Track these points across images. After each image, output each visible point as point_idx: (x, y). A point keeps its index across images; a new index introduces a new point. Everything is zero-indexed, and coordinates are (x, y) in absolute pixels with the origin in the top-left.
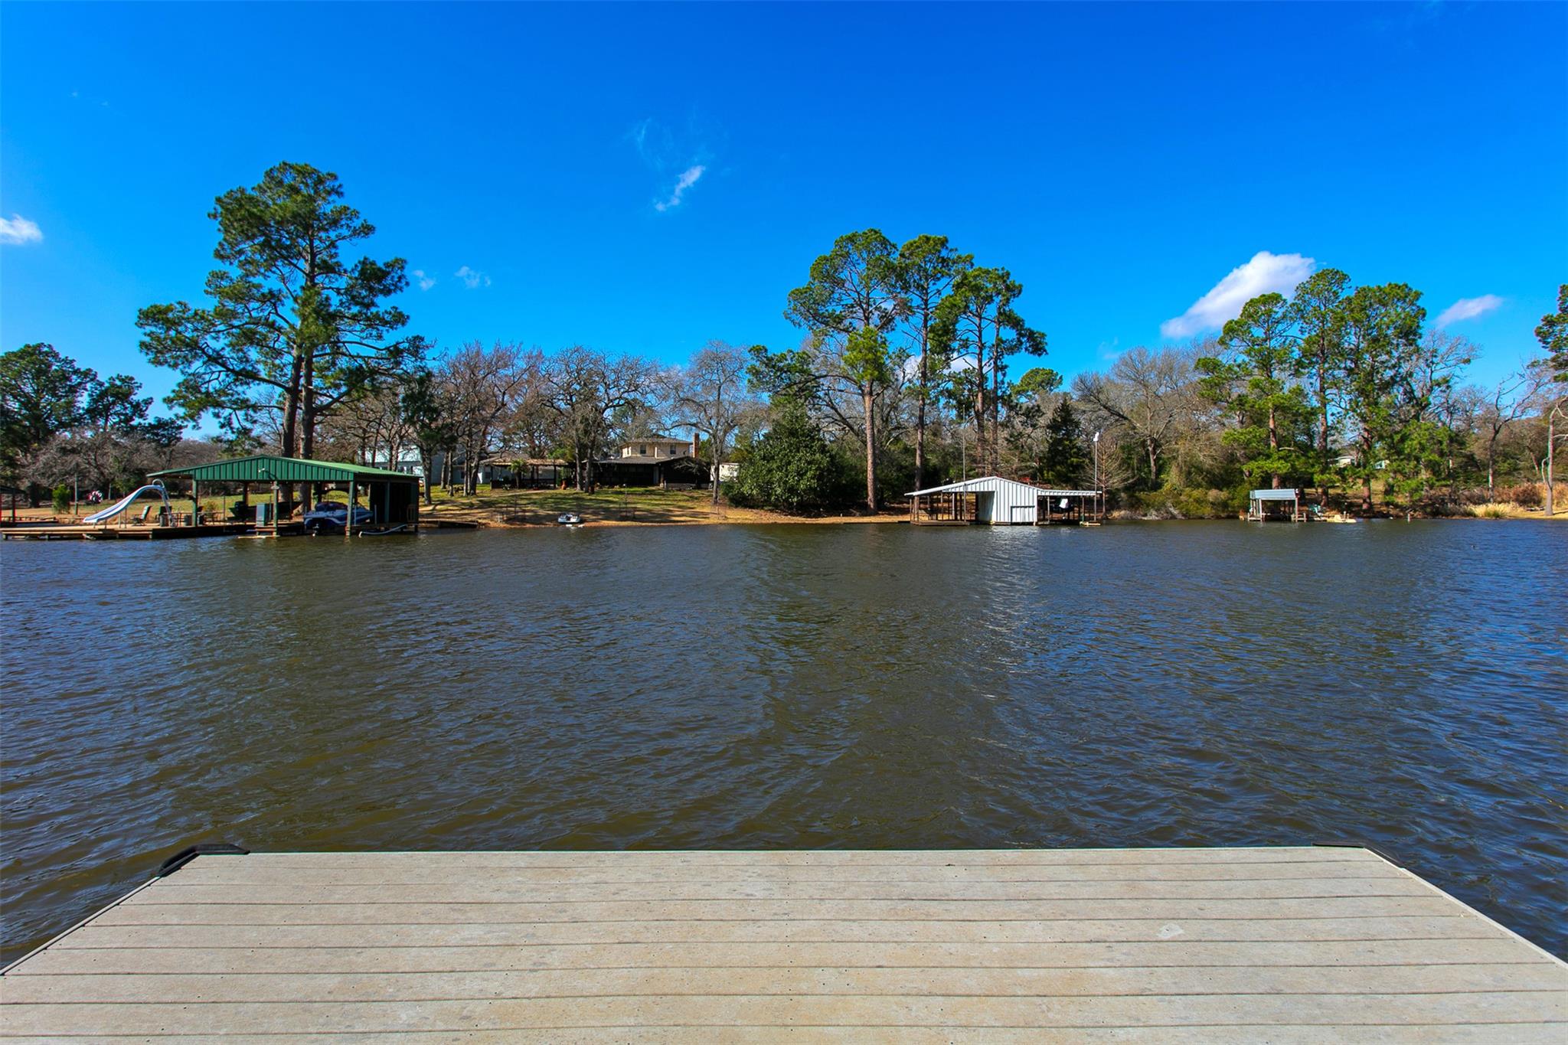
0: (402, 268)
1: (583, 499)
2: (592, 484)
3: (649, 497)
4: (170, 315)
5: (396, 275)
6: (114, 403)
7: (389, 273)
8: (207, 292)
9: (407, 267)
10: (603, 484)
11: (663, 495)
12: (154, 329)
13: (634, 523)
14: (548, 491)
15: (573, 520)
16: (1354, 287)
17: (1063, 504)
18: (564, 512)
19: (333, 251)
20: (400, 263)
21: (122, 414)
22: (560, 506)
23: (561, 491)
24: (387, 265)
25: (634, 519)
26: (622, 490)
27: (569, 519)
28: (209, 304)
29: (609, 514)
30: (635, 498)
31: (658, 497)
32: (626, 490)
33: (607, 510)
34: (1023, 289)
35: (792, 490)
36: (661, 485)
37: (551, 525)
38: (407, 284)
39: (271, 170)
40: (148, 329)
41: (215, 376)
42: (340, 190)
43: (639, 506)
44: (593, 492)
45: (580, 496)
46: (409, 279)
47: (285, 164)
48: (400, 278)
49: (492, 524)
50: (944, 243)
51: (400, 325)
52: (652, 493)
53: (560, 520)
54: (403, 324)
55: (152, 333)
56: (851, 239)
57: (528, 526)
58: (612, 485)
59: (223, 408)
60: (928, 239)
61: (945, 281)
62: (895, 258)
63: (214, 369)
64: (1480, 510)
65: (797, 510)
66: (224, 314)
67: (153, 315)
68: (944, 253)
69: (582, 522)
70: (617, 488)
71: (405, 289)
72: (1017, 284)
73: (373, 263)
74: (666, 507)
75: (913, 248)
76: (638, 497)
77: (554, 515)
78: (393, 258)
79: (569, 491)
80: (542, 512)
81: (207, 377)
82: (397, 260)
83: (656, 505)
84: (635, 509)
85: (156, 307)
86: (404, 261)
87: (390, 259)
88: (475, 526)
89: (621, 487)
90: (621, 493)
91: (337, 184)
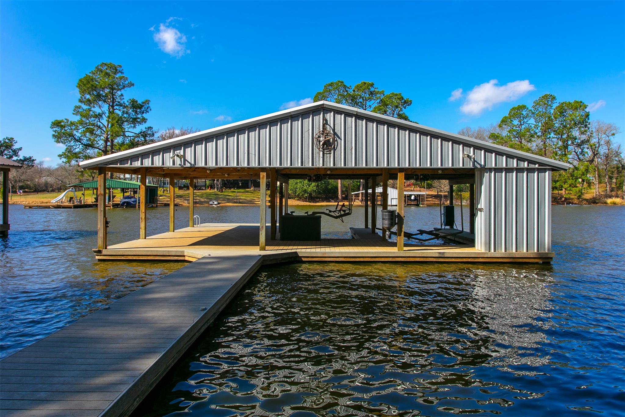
0: (148, 104)
1: (218, 194)
2: (222, 188)
3: (246, 194)
4: (62, 124)
5: (146, 106)
6: (4, 150)
7: (143, 106)
8: (73, 114)
9: (150, 103)
10: (226, 188)
11: (252, 193)
12: (57, 129)
13: (240, 204)
14: (203, 191)
15: (215, 203)
16: (558, 103)
17: (413, 198)
18: (211, 200)
19: (122, 98)
20: (147, 102)
21: (8, 155)
22: (209, 198)
23: (208, 191)
24: (143, 103)
25: (240, 203)
26: (235, 190)
27: (214, 203)
28: (76, 118)
29: (229, 201)
30: (240, 194)
31: (250, 194)
32: (236, 190)
33: (228, 199)
34: (412, 102)
35: (305, 191)
36: (252, 188)
37: (207, 205)
38: (150, 110)
39: (98, 66)
40: (55, 129)
41: (78, 146)
42: (122, 71)
43: (241, 197)
44: (222, 192)
45: (217, 193)
46: (151, 108)
47: (103, 63)
48: (148, 108)
49: (184, 204)
50: (372, 85)
51: (144, 123)
52: (247, 192)
53: (210, 203)
54: (145, 122)
55: (56, 130)
56: (331, 85)
57: (198, 205)
58: (230, 188)
59: (80, 159)
60: (365, 83)
61: (373, 101)
62: (351, 91)
63: (77, 144)
64: (609, 201)
65: (309, 199)
66: (81, 123)
67: (57, 124)
68: (372, 89)
69: (219, 204)
70: (232, 190)
71: (150, 112)
72: (409, 100)
73: (137, 102)
74: (253, 198)
75: (358, 88)
76: (242, 194)
77: (208, 201)
78: (145, 100)
79: (212, 191)
80: (202, 200)
81: (75, 147)
82: (146, 101)
83: (248, 197)
84: (240, 199)
85: (57, 121)
86: (149, 101)
87: (143, 100)
88: (177, 205)
89: (234, 189)
90: (234, 192)
91: (121, 69)
